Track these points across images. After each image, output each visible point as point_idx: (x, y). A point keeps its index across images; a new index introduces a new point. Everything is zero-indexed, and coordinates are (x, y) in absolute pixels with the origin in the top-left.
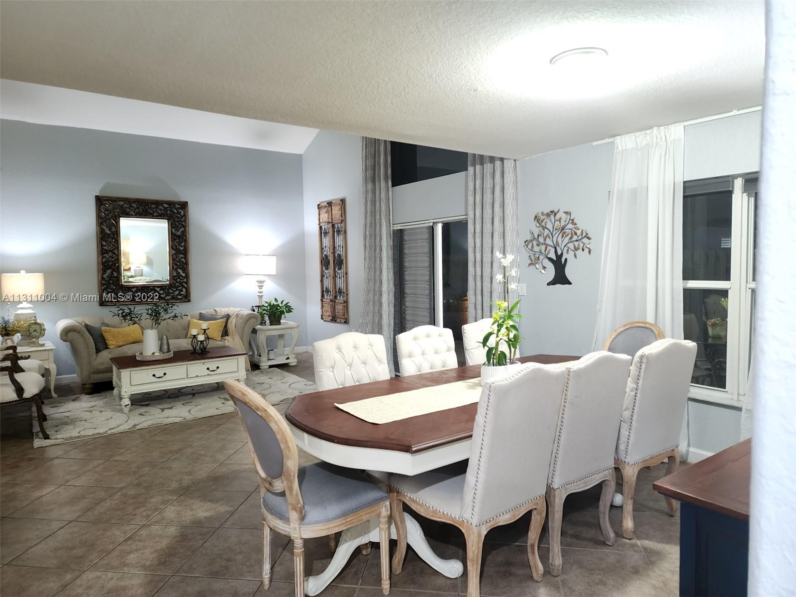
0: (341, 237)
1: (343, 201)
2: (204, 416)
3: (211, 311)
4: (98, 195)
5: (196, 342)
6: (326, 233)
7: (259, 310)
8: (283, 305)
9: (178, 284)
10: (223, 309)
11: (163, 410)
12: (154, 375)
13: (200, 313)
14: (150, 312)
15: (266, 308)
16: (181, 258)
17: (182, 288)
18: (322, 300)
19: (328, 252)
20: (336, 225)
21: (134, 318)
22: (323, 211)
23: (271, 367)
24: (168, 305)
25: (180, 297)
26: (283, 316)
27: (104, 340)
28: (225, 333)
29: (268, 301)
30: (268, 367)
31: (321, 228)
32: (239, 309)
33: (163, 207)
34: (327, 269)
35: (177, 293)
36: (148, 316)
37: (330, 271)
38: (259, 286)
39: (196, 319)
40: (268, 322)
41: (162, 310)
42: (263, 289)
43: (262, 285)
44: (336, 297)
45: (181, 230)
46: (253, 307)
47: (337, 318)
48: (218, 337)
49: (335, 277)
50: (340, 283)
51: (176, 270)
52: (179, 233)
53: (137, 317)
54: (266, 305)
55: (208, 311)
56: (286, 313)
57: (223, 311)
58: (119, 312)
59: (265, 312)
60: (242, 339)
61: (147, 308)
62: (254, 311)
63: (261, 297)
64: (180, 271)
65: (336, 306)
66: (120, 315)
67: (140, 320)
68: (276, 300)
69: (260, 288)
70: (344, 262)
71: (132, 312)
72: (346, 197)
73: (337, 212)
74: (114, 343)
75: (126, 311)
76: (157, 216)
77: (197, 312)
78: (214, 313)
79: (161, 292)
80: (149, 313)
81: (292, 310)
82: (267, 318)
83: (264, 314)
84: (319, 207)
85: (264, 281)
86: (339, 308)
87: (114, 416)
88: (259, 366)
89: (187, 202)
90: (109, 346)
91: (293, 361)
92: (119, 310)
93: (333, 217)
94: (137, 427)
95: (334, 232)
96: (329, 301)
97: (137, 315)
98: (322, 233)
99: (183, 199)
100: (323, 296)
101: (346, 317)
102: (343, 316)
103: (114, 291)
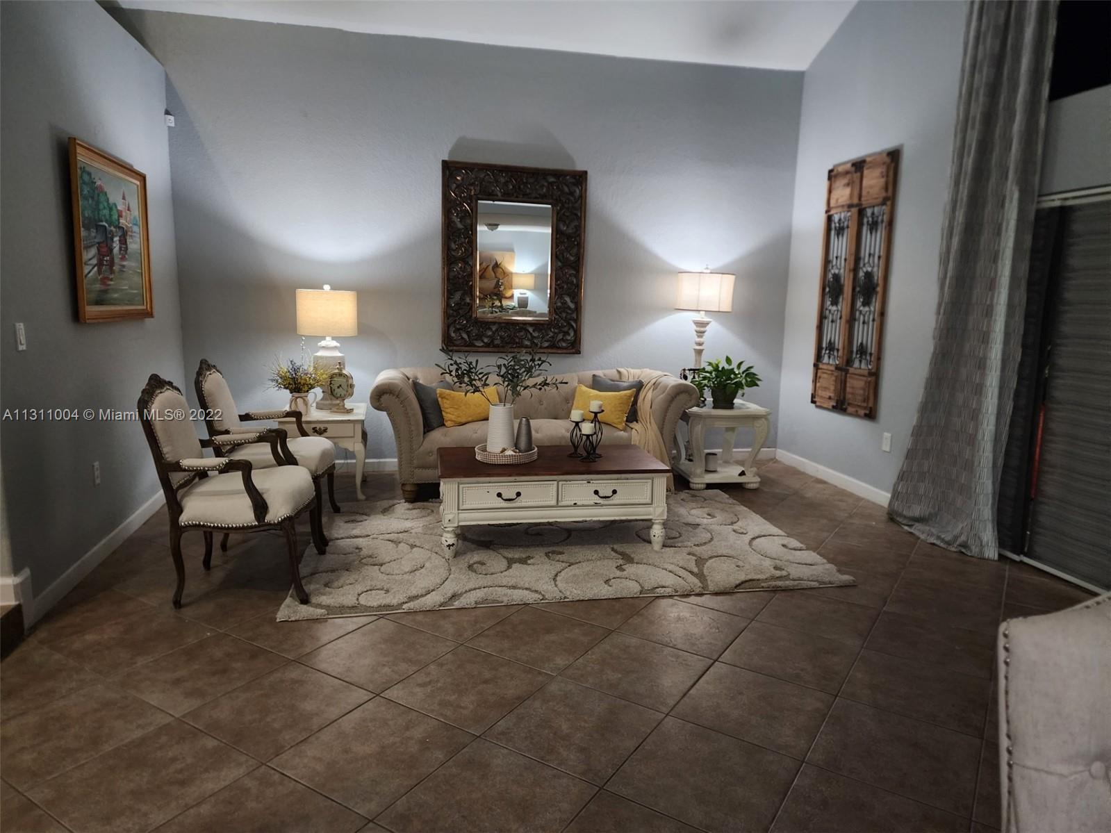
0: (880, 235)
1: (894, 156)
2: (582, 598)
3: (612, 373)
4: (446, 159)
5: (578, 435)
6: (840, 231)
7: (694, 377)
8: (741, 371)
9: (562, 321)
10: (632, 371)
11: (511, 562)
12: (499, 495)
13: (594, 376)
14: (503, 370)
15: (708, 375)
16: (570, 275)
17: (569, 329)
18: (816, 366)
19: (841, 267)
20: (869, 212)
21: (475, 380)
22: (840, 183)
23: (710, 486)
24: (533, 360)
25: (564, 345)
26: (740, 392)
27: (440, 411)
28: (633, 416)
29: (714, 362)
30: (705, 486)
31: (829, 219)
32: (659, 373)
33: (547, 182)
34: (835, 303)
35: (560, 336)
36: (500, 380)
37: (844, 306)
38: (697, 332)
39: (586, 386)
40: (710, 400)
41: (524, 369)
42: (704, 339)
43: (702, 329)
44: (849, 362)
45: (573, 225)
46: (684, 370)
47: (849, 404)
48: (621, 423)
49: (851, 320)
50: (864, 334)
51: (561, 297)
52: (570, 231)
53: (480, 379)
54: (709, 368)
55: (607, 372)
56: (745, 387)
57: (632, 374)
58: (451, 368)
59: (706, 382)
60: (661, 429)
61: (499, 364)
62: (685, 378)
63: (699, 352)
64: (568, 299)
65: (848, 380)
66: (453, 373)
67: (485, 385)
68: (728, 360)
69: (699, 337)
70: (879, 289)
71: (473, 370)
72: (902, 146)
73: (873, 182)
74: (453, 417)
75: (463, 368)
76: (536, 198)
77: (588, 374)
78: (616, 376)
79: (536, 334)
80: (502, 374)
81: (758, 383)
82: (708, 394)
83: (705, 385)
84: (832, 175)
85: (708, 324)
86: (856, 385)
87: (427, 565)
88: (689, 482)
89: (586, 173)
90: (447, 421)
91: (752, 480)
92: (451, 365)
93: (864, 193)
94: (457, 604)
95: (860, 225)
96: (833, 368)
97: (480, 376)
98: (832, 228)
99: (580, 167)
100: (819, 357)
101: (871, 404)
102: (864, 401)
103: (464, 328)
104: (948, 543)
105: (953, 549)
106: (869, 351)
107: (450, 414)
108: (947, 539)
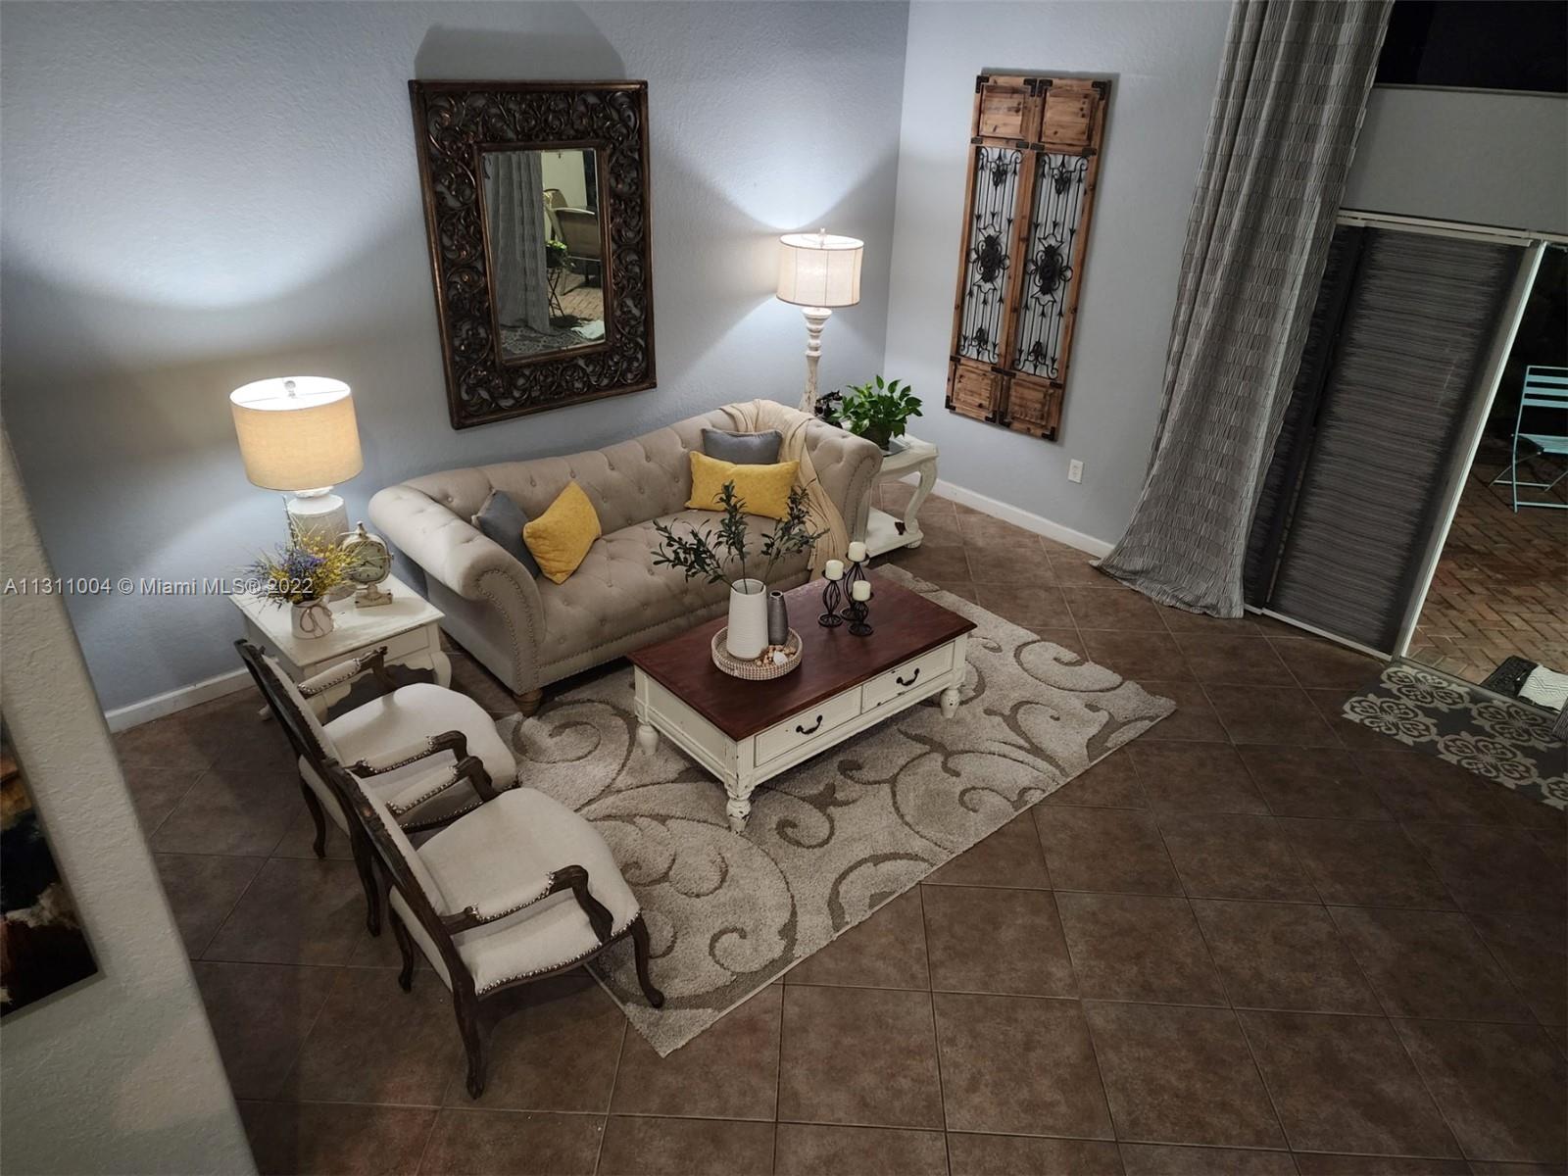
0: (1072, 199)
1: (1102, 88)
4: (414, 77)
6: (1000, 174)
8: (897, 395)
9: (625, 341)
11: (820, 807)
12: (799, 729)
13: (703, 431)
17: (637, 352)
18: (954, 359)
19: (1000, 231)
20: (1055, 159)
22: (1001, 102)
25: (632, 376)
31: (980, 151)
34: (988, 278)
35: (625, 365)
37: (1005, 288)
38: (811, 331)
39: (703, 454)
42: (822, 341)
44: (1015, 364)
47: (1015, 418)
49: (1021, 308)
50: (1042, 331)
51: (622, 302)
55: (714, 418)
63: (815, 360)
64: (629, 303)
65: (1014, 387)
68: (879, 382)
70: (1070, 276)
72: (1117, 76)
73: (1063, 119)
77: (691, 428)
78: (731, 425)
79: (589, 369)
84: (985, 86)
86: (1027, 395)
89: (645, 85)
91: (915, 539)
93: (1047, 131)
94: (848, 918)
95: (1039, 177)
96: (985, 368)
98: (985, 169)
99: (633, 74)
100: (959, 349)
101: (1052, 423)
102: (1042, 418)
103: (482, 383)
104: (1189, 605)
105: (1196, 612)
106: (1050, 353)
107: (554, 560)
108: (1187, 600)
